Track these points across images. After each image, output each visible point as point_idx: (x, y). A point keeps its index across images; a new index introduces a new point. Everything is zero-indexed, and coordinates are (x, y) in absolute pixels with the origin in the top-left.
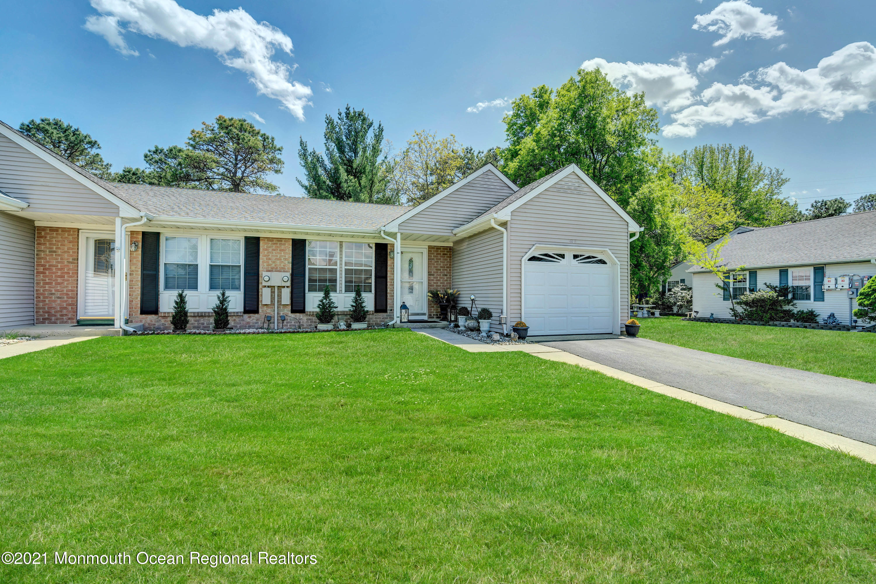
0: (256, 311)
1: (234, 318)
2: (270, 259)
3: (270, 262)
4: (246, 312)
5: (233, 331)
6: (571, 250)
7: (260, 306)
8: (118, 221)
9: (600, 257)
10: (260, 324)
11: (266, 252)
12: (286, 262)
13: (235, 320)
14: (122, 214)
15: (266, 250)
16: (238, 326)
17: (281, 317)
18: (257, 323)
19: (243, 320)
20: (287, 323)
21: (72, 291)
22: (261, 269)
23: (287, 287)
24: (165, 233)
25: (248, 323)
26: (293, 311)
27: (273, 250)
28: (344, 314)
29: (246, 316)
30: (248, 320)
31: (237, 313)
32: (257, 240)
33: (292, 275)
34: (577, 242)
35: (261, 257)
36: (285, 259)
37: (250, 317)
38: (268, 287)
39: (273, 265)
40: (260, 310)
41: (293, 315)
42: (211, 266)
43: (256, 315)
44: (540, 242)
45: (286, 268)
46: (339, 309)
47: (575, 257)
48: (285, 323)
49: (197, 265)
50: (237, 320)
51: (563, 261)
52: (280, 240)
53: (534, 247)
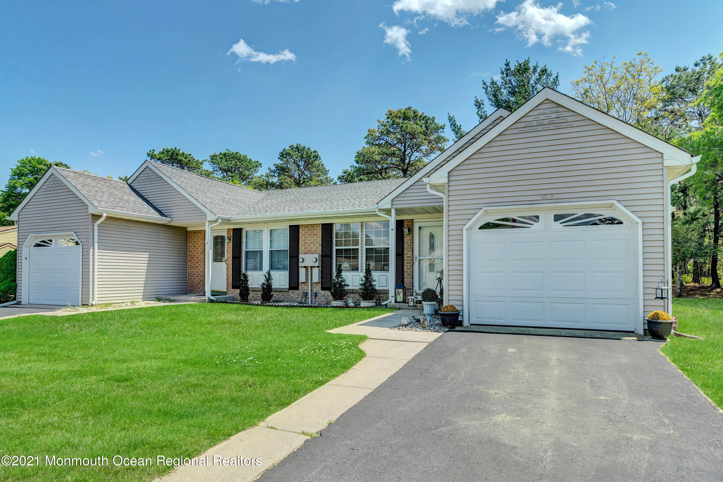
0: (297, 288)
1: (283, 293)
2: (306, 243)
3: (307, 246)
4: (291, 288)
5: (282, 304)
6: (550, 209)
7: (300, 283)
8: (207, 223)
9: (607, 214)
10: (299, 299)
11: (304, 237)
12: (318, 245)
13: (283, 295)
14: (209, 218)
15: (304, 235)
16: (286, 300)
17: (314, 293)
18: (298, 298)
19: (289, 295)
20: (319, 299)
21: (202, 272)
22: (300, 252)
23: (318, 267)
24: (246, 228)
25: (292, 297)
26: (323, 289)
27: (309, 235)
28: (353, 292)
29: (291, 291)
30: (292, 295)
31: (285, 289)
32: (297, 227)
33: (323, 256)
34: (555, 197)
35: (300, 241)
36: (317, 243)
37: (293, 293)
38: (305, 267)
39: (309, 249)
40: (300, 288)
41: (323, 292)
42: (271, 251)
43: (297, 291)
44: (490, 204)
45: (318, 250)
46: (350, 288)
47: (557, 218)
48: (317, 299)
49: (262, 251)
50: (285, 294)
51: (536, 226)
52: (313, 225)
53: (481, 212)
